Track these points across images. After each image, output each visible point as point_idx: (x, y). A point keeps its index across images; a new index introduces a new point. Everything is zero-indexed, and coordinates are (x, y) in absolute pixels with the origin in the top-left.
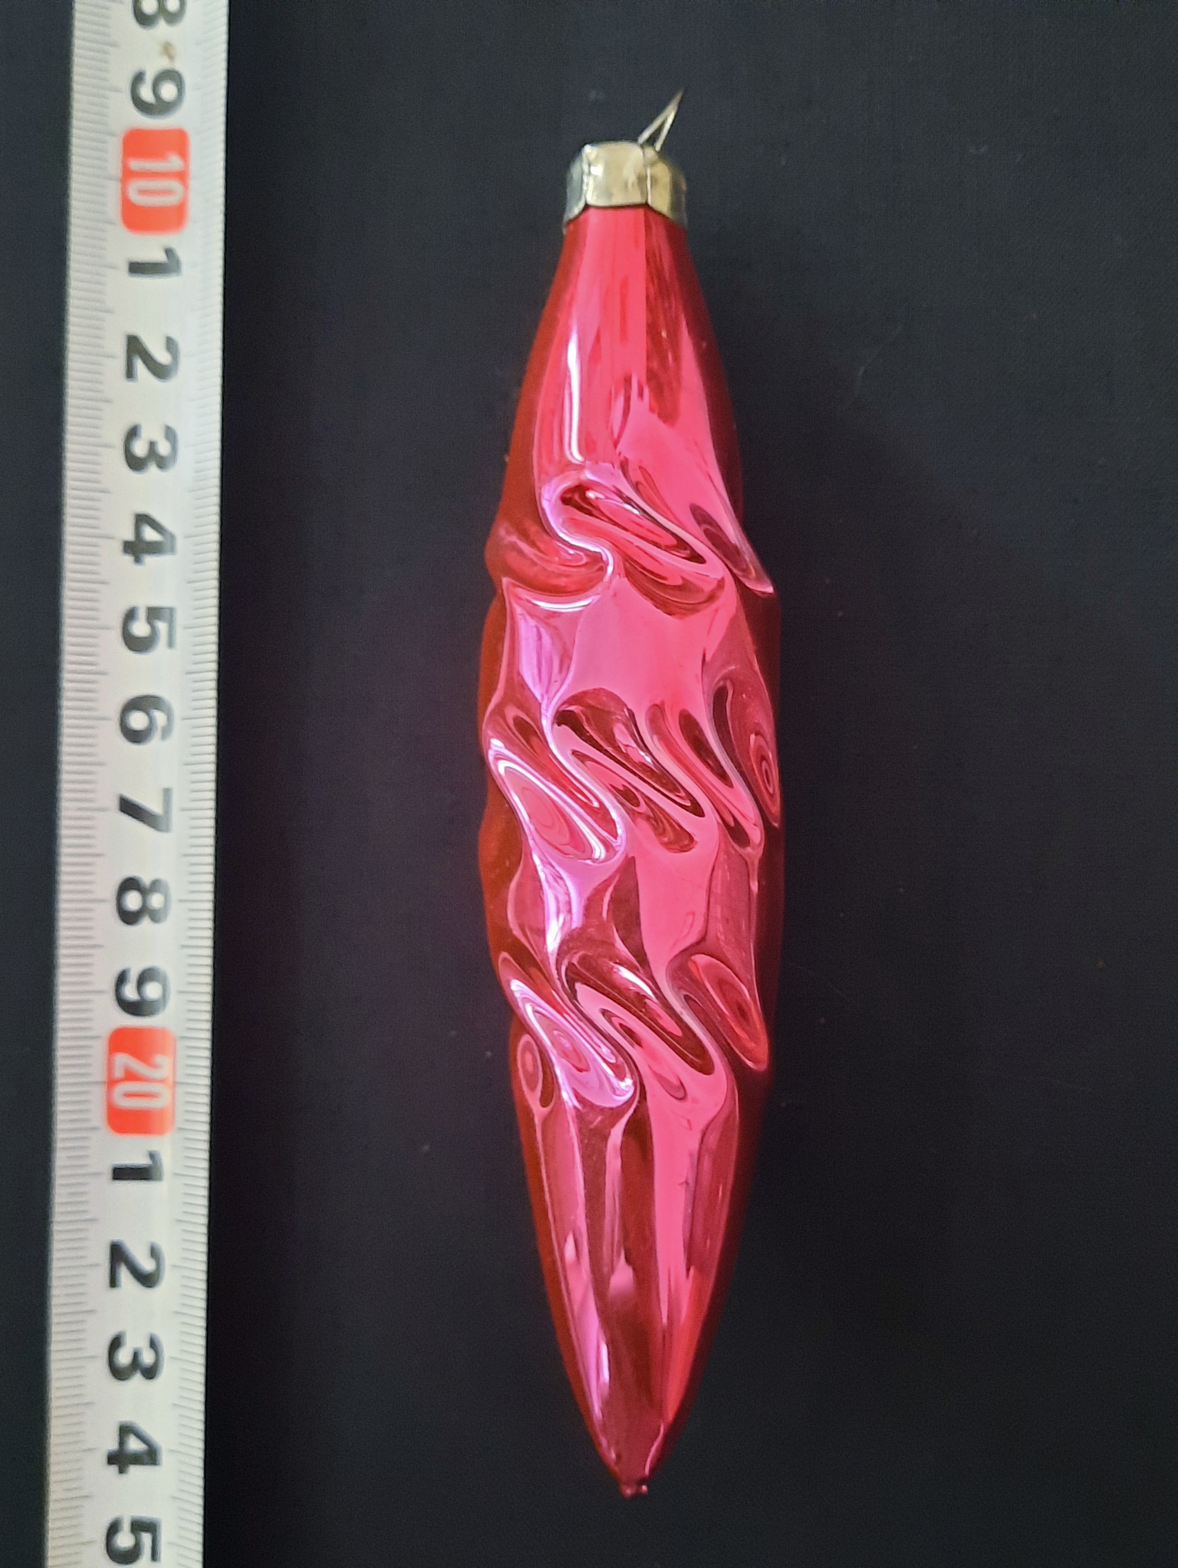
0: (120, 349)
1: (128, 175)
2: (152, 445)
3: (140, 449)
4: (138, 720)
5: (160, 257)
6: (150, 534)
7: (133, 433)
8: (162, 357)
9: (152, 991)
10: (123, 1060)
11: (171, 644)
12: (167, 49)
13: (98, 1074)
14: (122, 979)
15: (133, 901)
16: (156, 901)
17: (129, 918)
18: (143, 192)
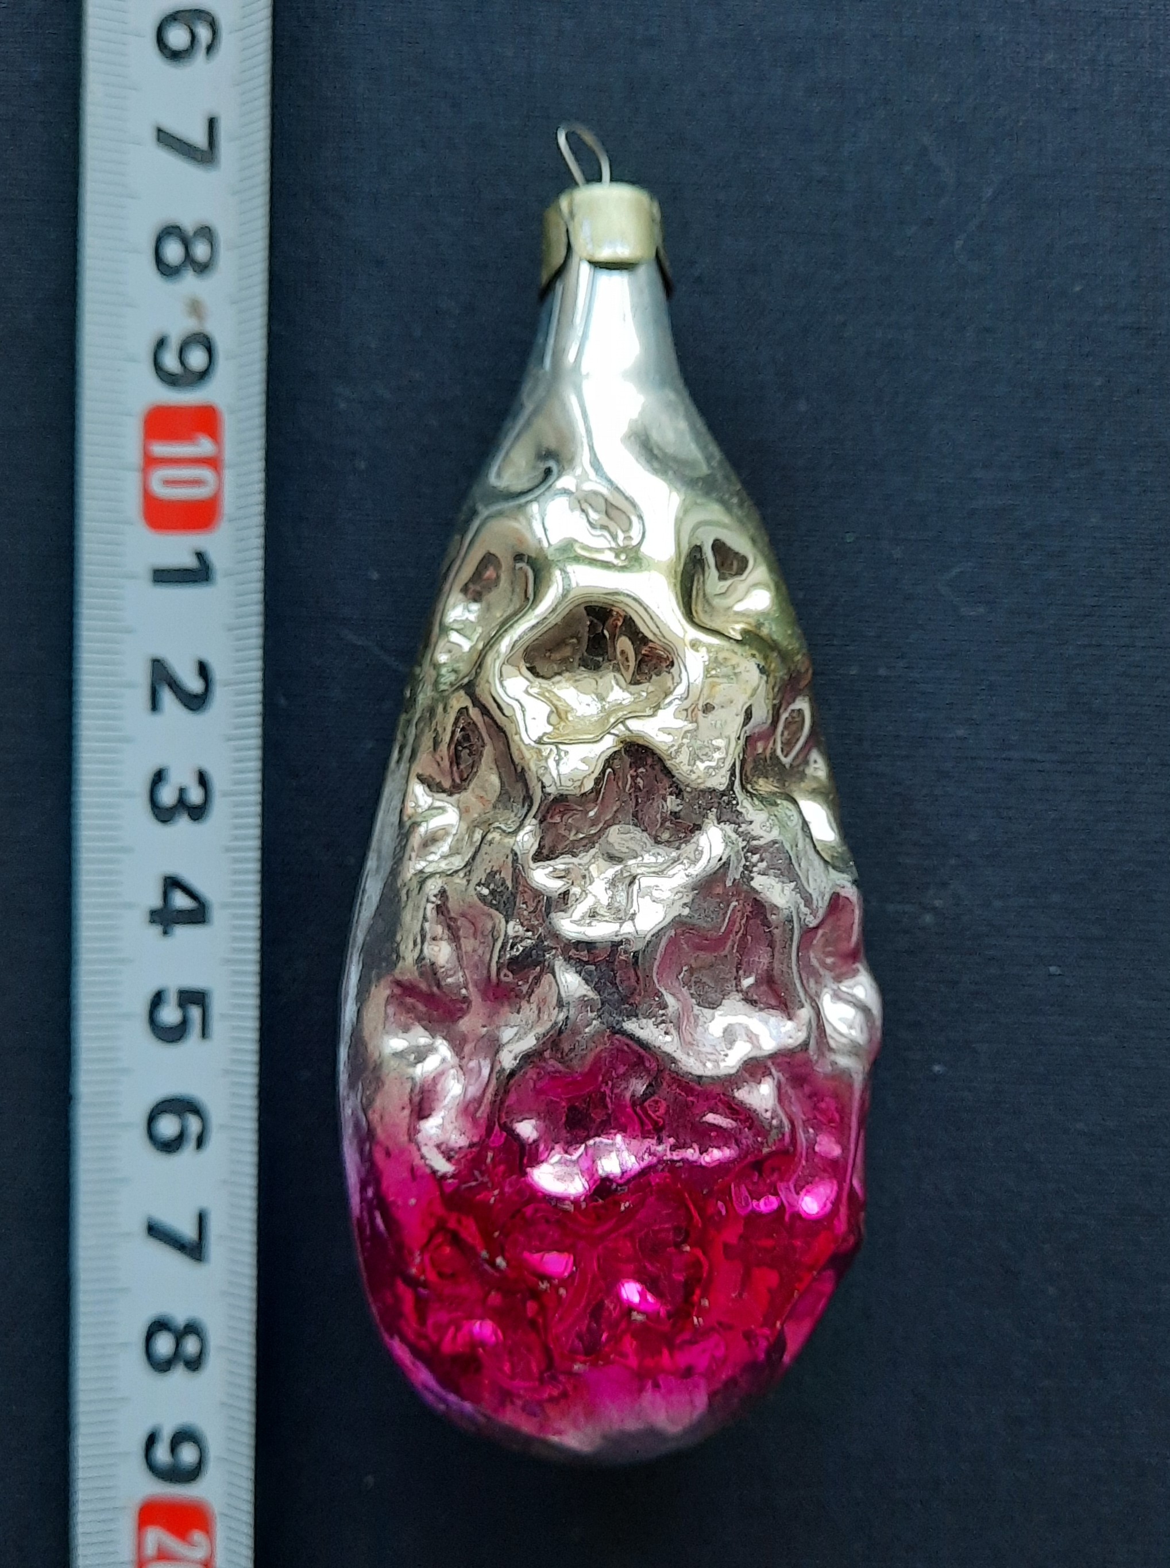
0: (142, 677)
1: (150, 462)
2: (182, 791)
3: (167, 796)
4: (168, 1126)
5: (189, 561)
6: (181, 901)
7: (159, 777)
8: (194, 684)
9: (188, 1454)
10: (155, 1537)
11: (204, 1033)
12: (195, 308)
13: (126, 1552)
14: (151, 1440)
15: (164, 1345)
16: (191, 1346)
17: (161, 1366)
18: (169, 483)
